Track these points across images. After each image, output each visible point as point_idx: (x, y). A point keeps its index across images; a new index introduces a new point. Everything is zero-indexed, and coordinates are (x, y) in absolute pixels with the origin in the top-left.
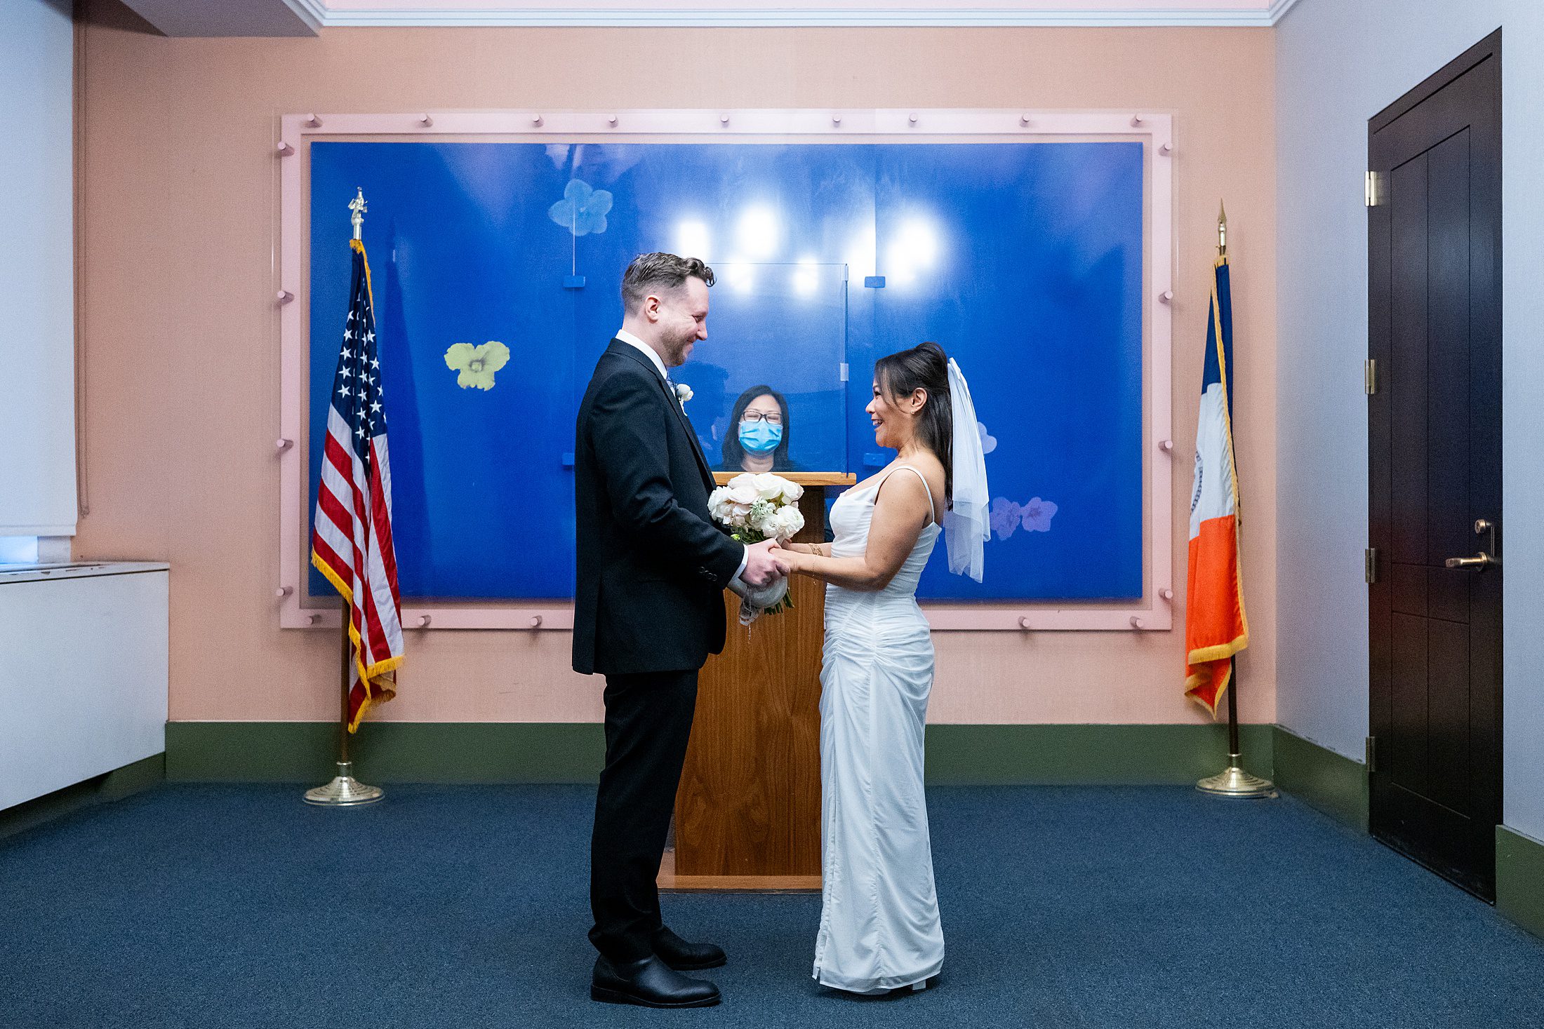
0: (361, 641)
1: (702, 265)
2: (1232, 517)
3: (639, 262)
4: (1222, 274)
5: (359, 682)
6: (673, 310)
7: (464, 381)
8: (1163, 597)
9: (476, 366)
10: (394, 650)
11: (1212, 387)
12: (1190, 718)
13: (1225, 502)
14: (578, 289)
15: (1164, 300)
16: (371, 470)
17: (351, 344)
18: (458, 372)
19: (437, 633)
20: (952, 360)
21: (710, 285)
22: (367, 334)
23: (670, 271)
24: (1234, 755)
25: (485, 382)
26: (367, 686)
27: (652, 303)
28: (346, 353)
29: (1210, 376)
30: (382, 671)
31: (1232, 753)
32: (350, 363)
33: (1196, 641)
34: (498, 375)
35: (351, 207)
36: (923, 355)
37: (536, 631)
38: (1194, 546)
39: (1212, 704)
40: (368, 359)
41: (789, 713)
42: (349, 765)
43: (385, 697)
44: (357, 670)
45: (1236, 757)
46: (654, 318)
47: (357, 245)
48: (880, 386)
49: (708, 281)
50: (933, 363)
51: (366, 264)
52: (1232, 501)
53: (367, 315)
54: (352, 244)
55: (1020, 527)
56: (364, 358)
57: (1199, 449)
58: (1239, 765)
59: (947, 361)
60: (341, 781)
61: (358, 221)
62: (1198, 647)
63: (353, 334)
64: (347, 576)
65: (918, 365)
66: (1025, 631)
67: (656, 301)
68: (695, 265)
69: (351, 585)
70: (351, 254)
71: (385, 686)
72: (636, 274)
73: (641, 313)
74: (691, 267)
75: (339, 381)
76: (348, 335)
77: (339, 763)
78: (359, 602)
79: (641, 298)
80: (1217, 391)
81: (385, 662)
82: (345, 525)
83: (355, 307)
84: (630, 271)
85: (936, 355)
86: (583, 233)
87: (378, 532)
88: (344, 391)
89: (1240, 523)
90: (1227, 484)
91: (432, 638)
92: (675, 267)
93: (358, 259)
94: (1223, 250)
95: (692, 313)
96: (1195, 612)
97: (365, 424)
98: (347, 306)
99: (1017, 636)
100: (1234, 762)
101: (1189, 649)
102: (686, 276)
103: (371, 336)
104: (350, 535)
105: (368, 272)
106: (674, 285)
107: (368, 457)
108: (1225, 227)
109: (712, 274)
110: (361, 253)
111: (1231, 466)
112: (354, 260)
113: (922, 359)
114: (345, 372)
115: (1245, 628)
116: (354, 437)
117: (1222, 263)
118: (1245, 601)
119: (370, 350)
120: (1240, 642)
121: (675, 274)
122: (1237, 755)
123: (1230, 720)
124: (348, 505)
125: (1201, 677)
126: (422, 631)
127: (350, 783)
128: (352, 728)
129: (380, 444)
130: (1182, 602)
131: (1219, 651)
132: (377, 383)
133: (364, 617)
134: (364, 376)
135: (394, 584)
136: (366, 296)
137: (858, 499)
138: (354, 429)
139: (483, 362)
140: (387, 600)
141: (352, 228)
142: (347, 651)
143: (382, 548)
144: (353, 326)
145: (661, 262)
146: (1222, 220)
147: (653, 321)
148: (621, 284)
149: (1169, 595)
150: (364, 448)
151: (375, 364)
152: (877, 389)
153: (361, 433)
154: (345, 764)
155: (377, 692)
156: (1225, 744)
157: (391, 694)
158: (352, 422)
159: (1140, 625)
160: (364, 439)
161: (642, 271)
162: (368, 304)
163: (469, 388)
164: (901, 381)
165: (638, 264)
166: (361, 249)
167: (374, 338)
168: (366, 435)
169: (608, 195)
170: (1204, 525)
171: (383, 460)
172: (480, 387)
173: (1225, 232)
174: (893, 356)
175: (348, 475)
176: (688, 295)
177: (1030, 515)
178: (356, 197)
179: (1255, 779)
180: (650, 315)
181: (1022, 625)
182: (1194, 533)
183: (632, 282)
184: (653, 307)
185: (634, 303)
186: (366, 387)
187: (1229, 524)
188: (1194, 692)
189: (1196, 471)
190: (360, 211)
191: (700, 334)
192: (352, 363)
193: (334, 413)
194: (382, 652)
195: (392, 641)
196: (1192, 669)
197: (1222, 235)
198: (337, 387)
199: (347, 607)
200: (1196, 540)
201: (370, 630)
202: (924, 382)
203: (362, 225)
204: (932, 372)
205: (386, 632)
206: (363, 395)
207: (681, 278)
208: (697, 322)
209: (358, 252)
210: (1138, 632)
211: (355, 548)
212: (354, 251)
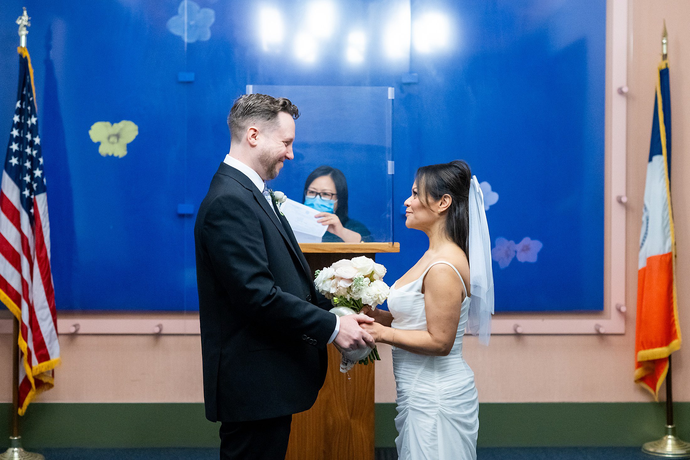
0: (28, 349)
1: (290, 104)
2: (670, 254)
3: (241, 101)
4: (664, 74)
5: (26, 379)
6: (268, 138)
7: (104, 150)
8: (619, 310)
9: (113, 139)
10: (52, 354)
11: (656, 158)
12: (637, 397)
13: (664, 243)
14: (189, 83)
15: (621, 92)
16: (34, 220)
17: (19, 126)
18: (99, 144)
19: (84, 337)
20: (474, 177)
21: (295, 118)
22: (31, 117)
23: (266, 108)
24: (670, 427)
25: (120, 151)
26: (32, 381)
27: (252, 132)
28: (15, 133)
29: (655, 150)
30: (43, 370)
31: (668, 424)
32: (18, 140)
33: (642, 344)
34: (129, 146)
35: (19, 22)
36: (453, 169)
37: (158, 335)
38: (643, 275)
39: (654, 389)
40: (32, 137)
41: (348, 417)
42: (19, 439)
43: (46, 387)
44: (24, 370)
45: (672, 428)
46: (254, 144)
47: (23, 51)
48: (418, 188)
49: (294, 115)
50: (460, 177)
51: (30, 65)
52: (670, 242)
53: (31, 104)
54: (19, 50)
55: (515, 259)
56: (29, 136)
57: (646, 202)
58: (674, 434)
59: (470, 177)
60: (13, 451)
61: (23, 33)
62: (644, 349)
63: (20, 118)
64: (17, 299)
65: (448, 176)
66: (518, 335)
67: (255, 131)
68: (285, 103)
69: (20, 305)
70: (18, 58)
71: (45, 380)
72: (239, 110)
73: (244, 140)
74: (282, 105)
75: (10, 153)
76: (16, 119)
77: (11, 438)
78: (26, 319)
79: (244, 128)
80: (660, 161)
81: (45, 364)
82: (15, 262)
83: (22, 98)
84: (235, 107)
85: (463, 171)
86: (193, 40)
87: (40, 267)
88: (14, 161)
89: (676, 256)
90: (667, 230)
91: (80, 340)
92: (270, 105)
93: (23, 62)
94: (665, 57)
95: (283, 140)
96: (642, 323)
97: (30, 186)
98: (15, 98)
99: (512, 338)
100: (670, 431)
101: (638, 350)
102: (278, 112)
103: (34, 120)
104: (19, 268)
105: (31, 71)
106: (269, 119)
107: (32, 211)
108: (667, 40)
109: (297, 110)
110: (26, 57)
111: (670, 217)
112: (21, 62)
113: (453, 173)
114: (15, 147)
115: (679, 334)
116: (22, 196)
117: (664, 67)
118: (679, 314)
119: (33, 130)
120: (675, 344)
121: (270, 111)
122: (672, 427)
123: (667, 399)
124: (17, 246)
125: (646, 369)
126: (73, 336)
127: (20, 453)
128: (21, 411)
129: (41, 200)
130: (633, 313)
131: (660, 352)
132: (39, 155)
133: (29, 331)
134: (28, 150)
135: (52, 303)
136: (30, 90)
137: (407, 291)
138: (22, 190)
139: (118, 136)
140: (48, 317)
141: (18, 38)
142: (17, 355)
143: (43, 278)
144: (20, 112)
145: (260, 101)
146: (665, 35)
147: (253, 146)
148: (228, 118)
149: (623, 309)
150: (29, 204)
151: (37, 140)
152: (416, 190)
153: (27, 193)
154: (16, 438)
155: (40, 384)
156: (664, 418)
157: (51, 386)
158: (21, 185)
159: (602, 331)
160: (29, 198)
161: (245, 108)
162: (32, 96)
163: (108, 156)
164: (434, 187)
165: (242, 102)
166: (26, 54)
167: (37, 121)
168: (31, 194)
169: (211, 13)
170: (650, 260)
171: (44, 213)
172: (116, 155)
173: (667, 44)
174: (431, 166)
175: (17, 224)
176: (279, 127)
177: (523, 250)
178: (21, 14)
179: (685, 443)
180: (251, 141)
181: (515, 330)
182: (642, 264)
183: (237, 116)
184: (254, 136)
185: (239, 133)
186: (31, 158)
187: (668, 258)
188: (642, 379)
189: (644, 219)
190: (25, 26)
191: (288, 155)
192: (20, 140)
193: (6, 178)
194: (44, 356)
195: (51, 348)
196: (640, 364)
197: (665, 46)
198: (8, 157)
199: (17, 322)
200: (644, 270)
201: (34, 340)
202: (451, 190)
203: (27, 36)
204: (458, 184)
205: (47, 341)
206: (28, 165)
207: (274, 113)
208: (286, 146)
209: (24, 57)
210: (599, 335)
211: (23, 280)
212: (21, 56)
